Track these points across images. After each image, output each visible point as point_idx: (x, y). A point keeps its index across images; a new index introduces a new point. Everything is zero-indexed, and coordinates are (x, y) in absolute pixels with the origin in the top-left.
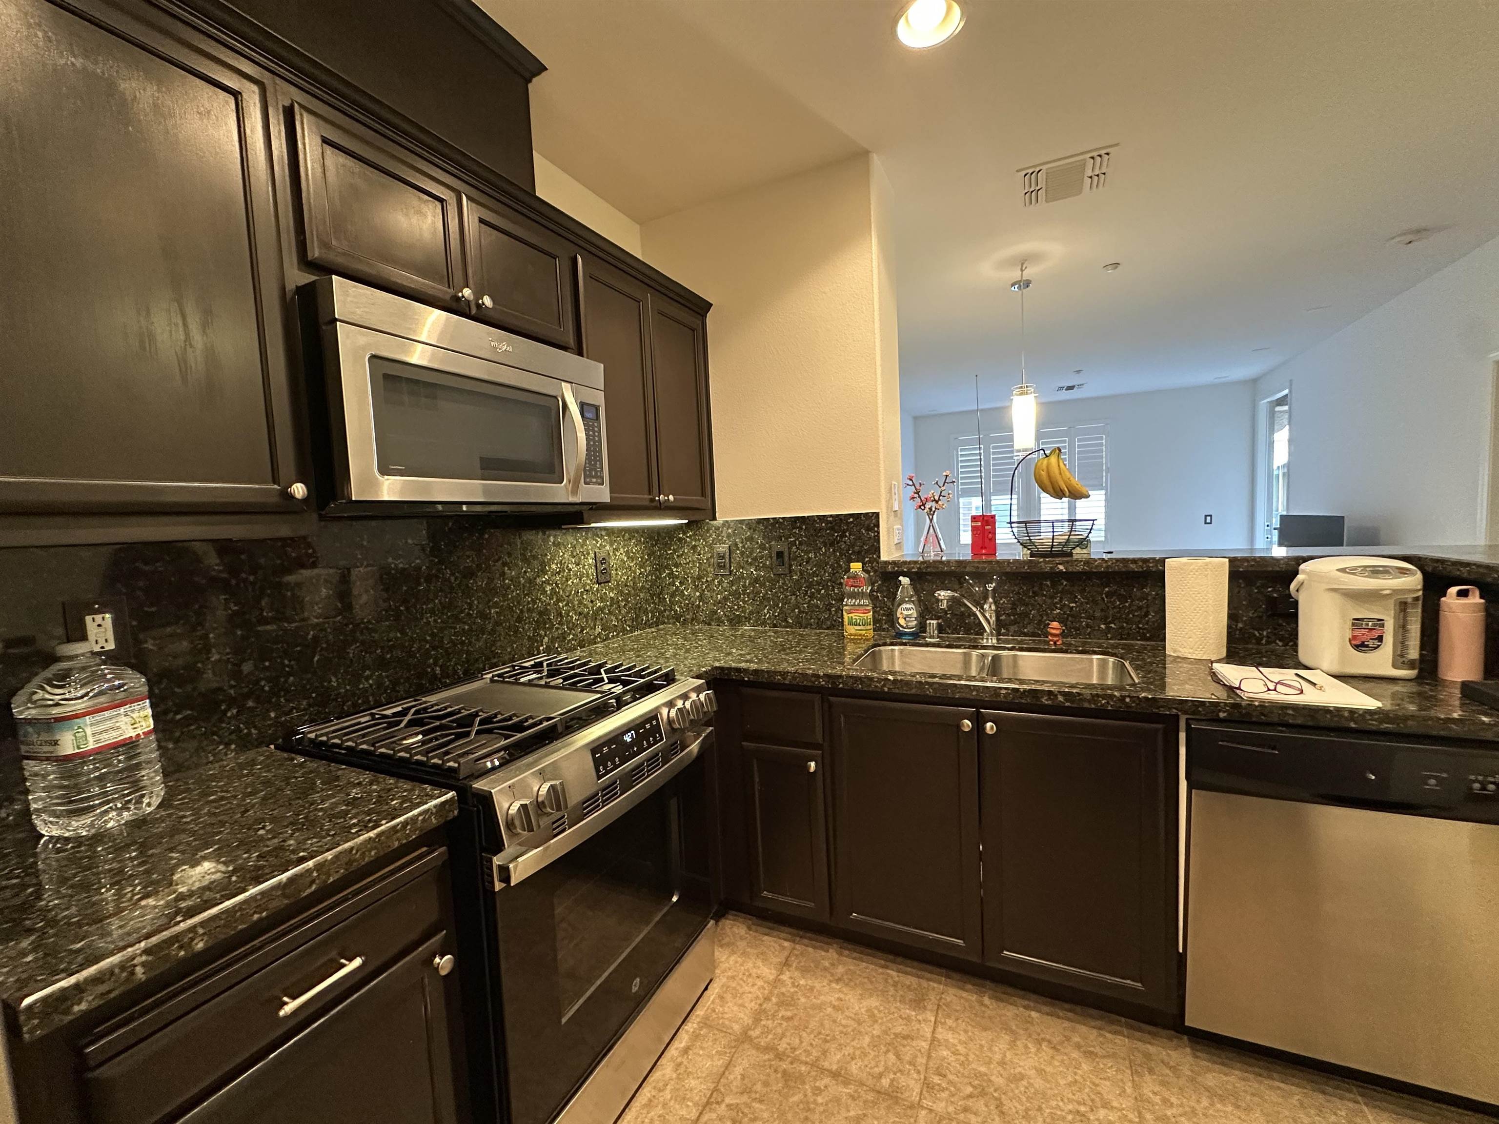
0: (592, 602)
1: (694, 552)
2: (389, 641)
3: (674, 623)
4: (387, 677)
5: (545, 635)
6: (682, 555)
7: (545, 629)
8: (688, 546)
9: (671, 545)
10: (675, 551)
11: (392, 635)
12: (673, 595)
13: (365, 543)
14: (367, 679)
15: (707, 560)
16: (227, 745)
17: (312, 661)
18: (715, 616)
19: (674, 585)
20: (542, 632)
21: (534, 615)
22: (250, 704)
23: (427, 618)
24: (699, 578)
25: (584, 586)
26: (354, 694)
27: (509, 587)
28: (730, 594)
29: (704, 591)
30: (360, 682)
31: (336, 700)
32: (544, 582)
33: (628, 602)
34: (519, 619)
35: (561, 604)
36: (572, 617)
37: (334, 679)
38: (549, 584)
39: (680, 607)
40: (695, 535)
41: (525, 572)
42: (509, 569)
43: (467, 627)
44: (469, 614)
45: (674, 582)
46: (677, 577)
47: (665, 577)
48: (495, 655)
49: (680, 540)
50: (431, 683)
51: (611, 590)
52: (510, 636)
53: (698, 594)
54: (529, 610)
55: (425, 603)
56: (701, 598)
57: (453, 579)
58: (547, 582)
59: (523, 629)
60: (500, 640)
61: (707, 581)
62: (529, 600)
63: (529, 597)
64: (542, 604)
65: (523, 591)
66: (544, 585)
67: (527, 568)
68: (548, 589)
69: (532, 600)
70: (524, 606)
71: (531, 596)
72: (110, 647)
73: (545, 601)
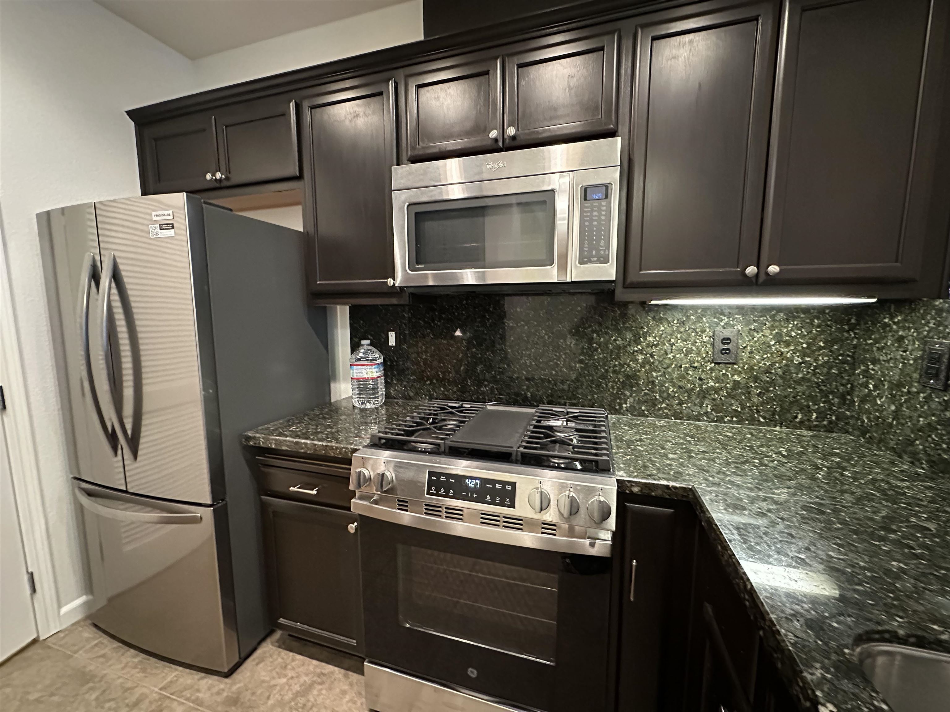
0: (700, 379)
1: (900, 346)
2: (499, 368)
3: (858, 437)
4: (497, 389)
5: (631, 396)
6: (883, 348)
7: (632, 392)
8: (893, 336)
9: (873, 333)
10: (876, 341)
11: (501, 365)
12: (863, 401)
13: (491, 309)
14: (486, 386)
15: (915, 360)
16: (426, 396)
17: (460, 368)
18: (910, 448)
19: (867, 387)
20: (628, 393)
21: (620, 376)
22: (435, 381)
23: (525, 360)
24: (899, 385)
25: (692, 362)
26: (478, 392)
27: (596, 350)
28: (938, 422)
29: (901, 405)
30: (481, 386)
31: (469, 392)
32: (636, 351)
33: (768, 391)
34: (604, 377)
35: (654, 374)
36: (668, 388)
37: (469, 381)
38: (642, 353)
39: (868, 418)
40: (905, 320)
41: (615, 340)
42: (598, 335)
43: (554, 372)
44: (557, 363)
45: (867, 383)
46: (871, 377)
47: (859, 375)
48: (575, 397)
49: (886, 325)
50: (523, 401)
51: (736, 372)
52: (591, 387)
53: (893, 408)
54: (614, 372)
55: (524, 350)
56: (896, 414)
57: (546, 337)
58: (641, 352)
59: (607, 385)
60: (582, 388)
61: (909, 392)
62: (617, 363)
63: (616, 361)
64: (631, 369)
65: (611, 356)
66: (636, 354)
67: (618, 337)
68: (640, 358)
69: (620, 364)
70: (610, 368)
71: (619, 360)
72: (394, 344)
73: (634, 367)
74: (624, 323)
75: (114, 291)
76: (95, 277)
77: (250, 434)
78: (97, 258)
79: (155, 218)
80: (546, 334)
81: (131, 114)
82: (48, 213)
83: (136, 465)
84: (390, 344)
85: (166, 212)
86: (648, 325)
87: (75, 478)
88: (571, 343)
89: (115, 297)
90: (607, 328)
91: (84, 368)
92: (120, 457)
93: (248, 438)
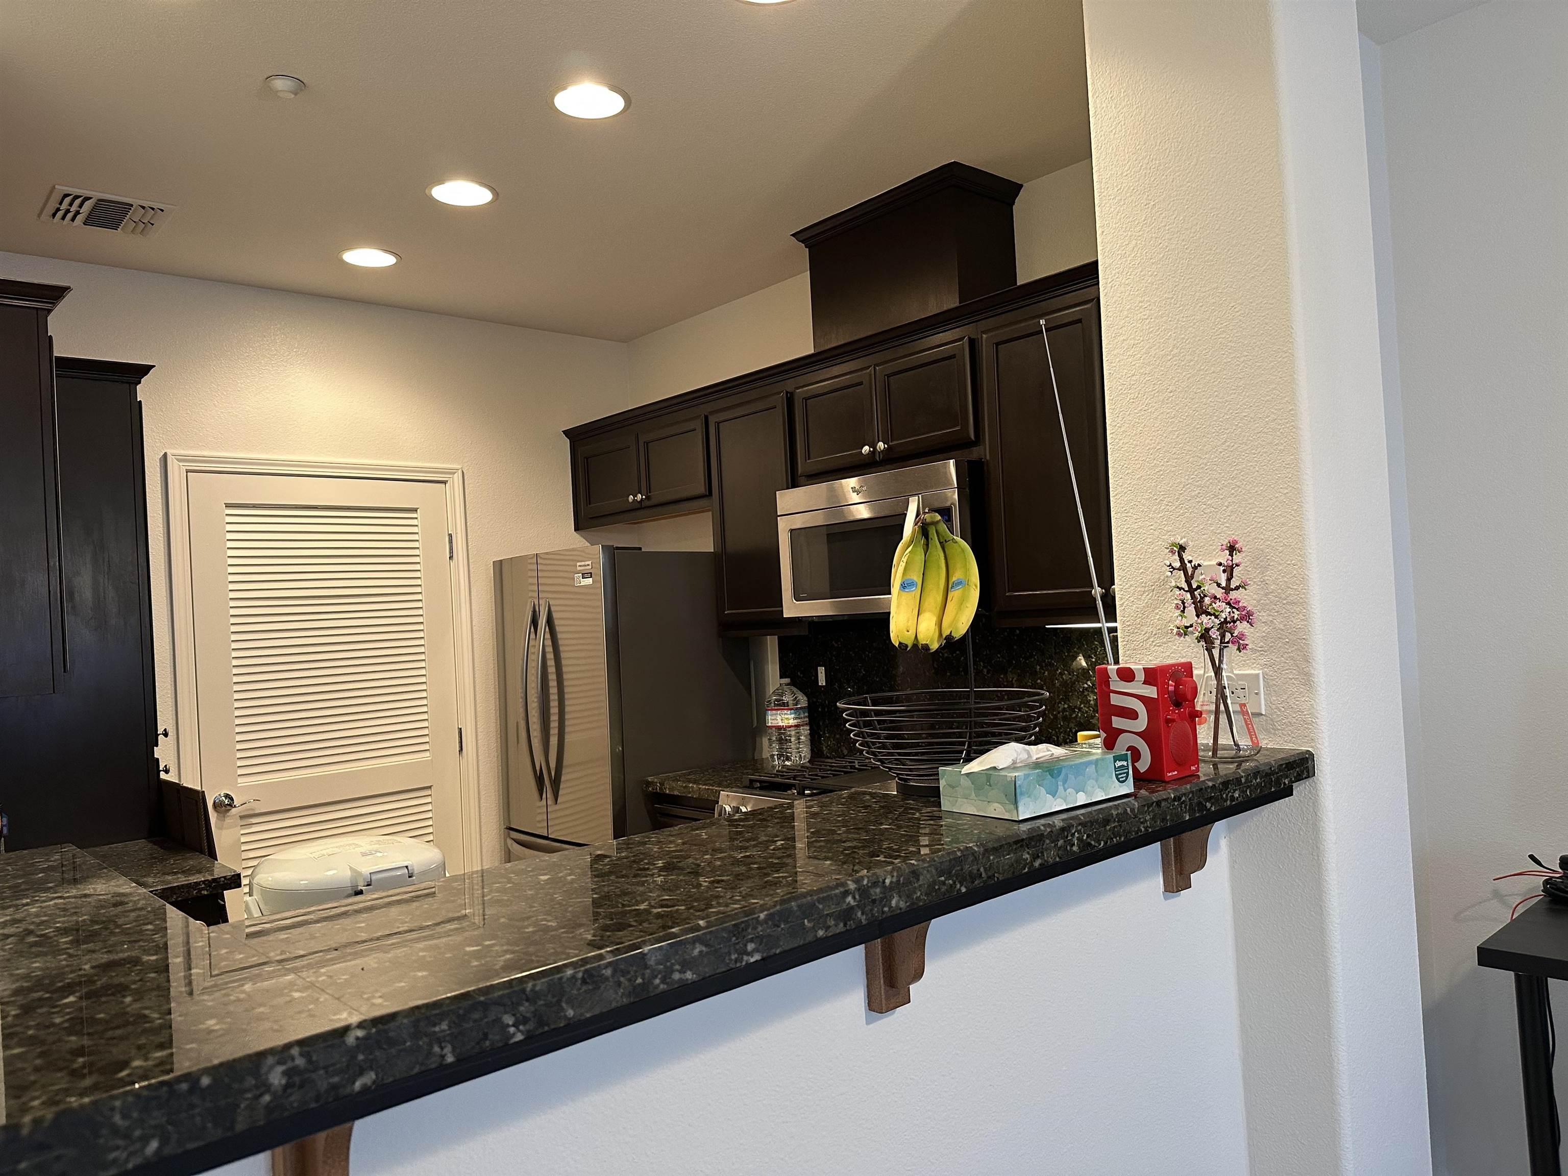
32: (1086, 689)
38: (1093, 692)
54: (1065, 718)
57: (985, 670)
59: (1058, 737)
62: (1066, 706)
63: (1065, 703)
64: (1083, 713)
65: (1059, 696)
66: (1086, 693)
67: (1064, 670)
68: (1091, 699)
69: (1069, 706)
70: (1059, 713)
71: (1067, 702)
72: (824, 684)
73: (1087, 712)
74: (1069, 651)
75: (548, 636)
76: (535, 622)
77: (650, 779)
78: (536, 603)
79: (579, 568)
80: (984, 667)
81: (567, 433)
82: (501, 561)
83: (557, 807)
84: (820, 684)
85: (587, 563)
86: (1096, 653)
87: (507, 828)
88: (1013, 678)
89: (549, 642)
90: (1051, 657)
91: (521, 710)
92: (544, 802)
93: (649, 784)
